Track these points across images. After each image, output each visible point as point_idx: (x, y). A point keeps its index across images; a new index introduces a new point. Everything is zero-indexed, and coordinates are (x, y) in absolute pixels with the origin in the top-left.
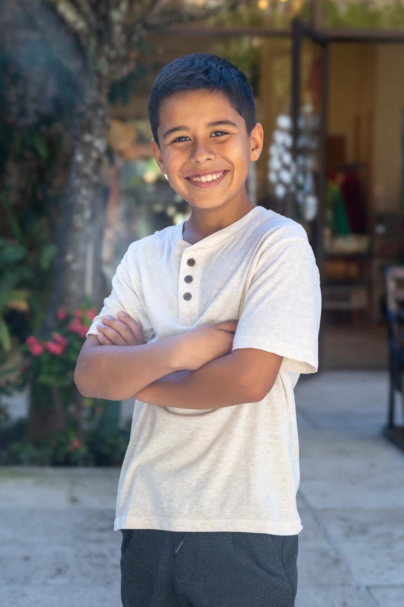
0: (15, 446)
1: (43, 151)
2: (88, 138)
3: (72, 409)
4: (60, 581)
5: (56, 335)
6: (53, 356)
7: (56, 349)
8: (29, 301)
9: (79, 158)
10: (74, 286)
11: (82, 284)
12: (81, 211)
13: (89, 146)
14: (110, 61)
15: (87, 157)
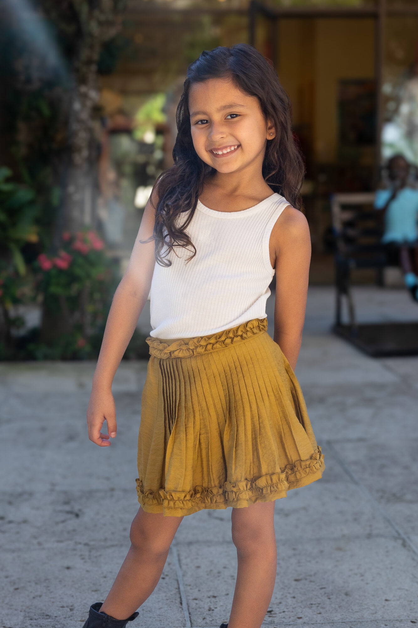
0: (31, 347)
1: (46, 111)
2: (83, 89)
3: (77, 315)
4: (73, 445)
5: (63, 253)
6: (61, 271)
7: (63, 264)
8: (39, 234)
9: (77, 106)
10: (75, 213)
11: (82, 211)
12: (79, 150)
13: (85, 96)
14: (101, 24)
15: (83, 105)
